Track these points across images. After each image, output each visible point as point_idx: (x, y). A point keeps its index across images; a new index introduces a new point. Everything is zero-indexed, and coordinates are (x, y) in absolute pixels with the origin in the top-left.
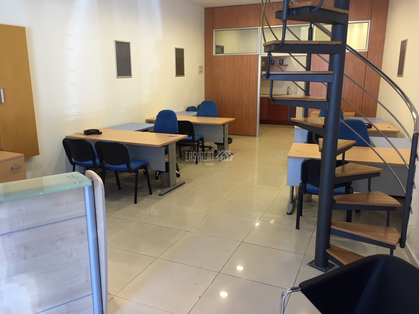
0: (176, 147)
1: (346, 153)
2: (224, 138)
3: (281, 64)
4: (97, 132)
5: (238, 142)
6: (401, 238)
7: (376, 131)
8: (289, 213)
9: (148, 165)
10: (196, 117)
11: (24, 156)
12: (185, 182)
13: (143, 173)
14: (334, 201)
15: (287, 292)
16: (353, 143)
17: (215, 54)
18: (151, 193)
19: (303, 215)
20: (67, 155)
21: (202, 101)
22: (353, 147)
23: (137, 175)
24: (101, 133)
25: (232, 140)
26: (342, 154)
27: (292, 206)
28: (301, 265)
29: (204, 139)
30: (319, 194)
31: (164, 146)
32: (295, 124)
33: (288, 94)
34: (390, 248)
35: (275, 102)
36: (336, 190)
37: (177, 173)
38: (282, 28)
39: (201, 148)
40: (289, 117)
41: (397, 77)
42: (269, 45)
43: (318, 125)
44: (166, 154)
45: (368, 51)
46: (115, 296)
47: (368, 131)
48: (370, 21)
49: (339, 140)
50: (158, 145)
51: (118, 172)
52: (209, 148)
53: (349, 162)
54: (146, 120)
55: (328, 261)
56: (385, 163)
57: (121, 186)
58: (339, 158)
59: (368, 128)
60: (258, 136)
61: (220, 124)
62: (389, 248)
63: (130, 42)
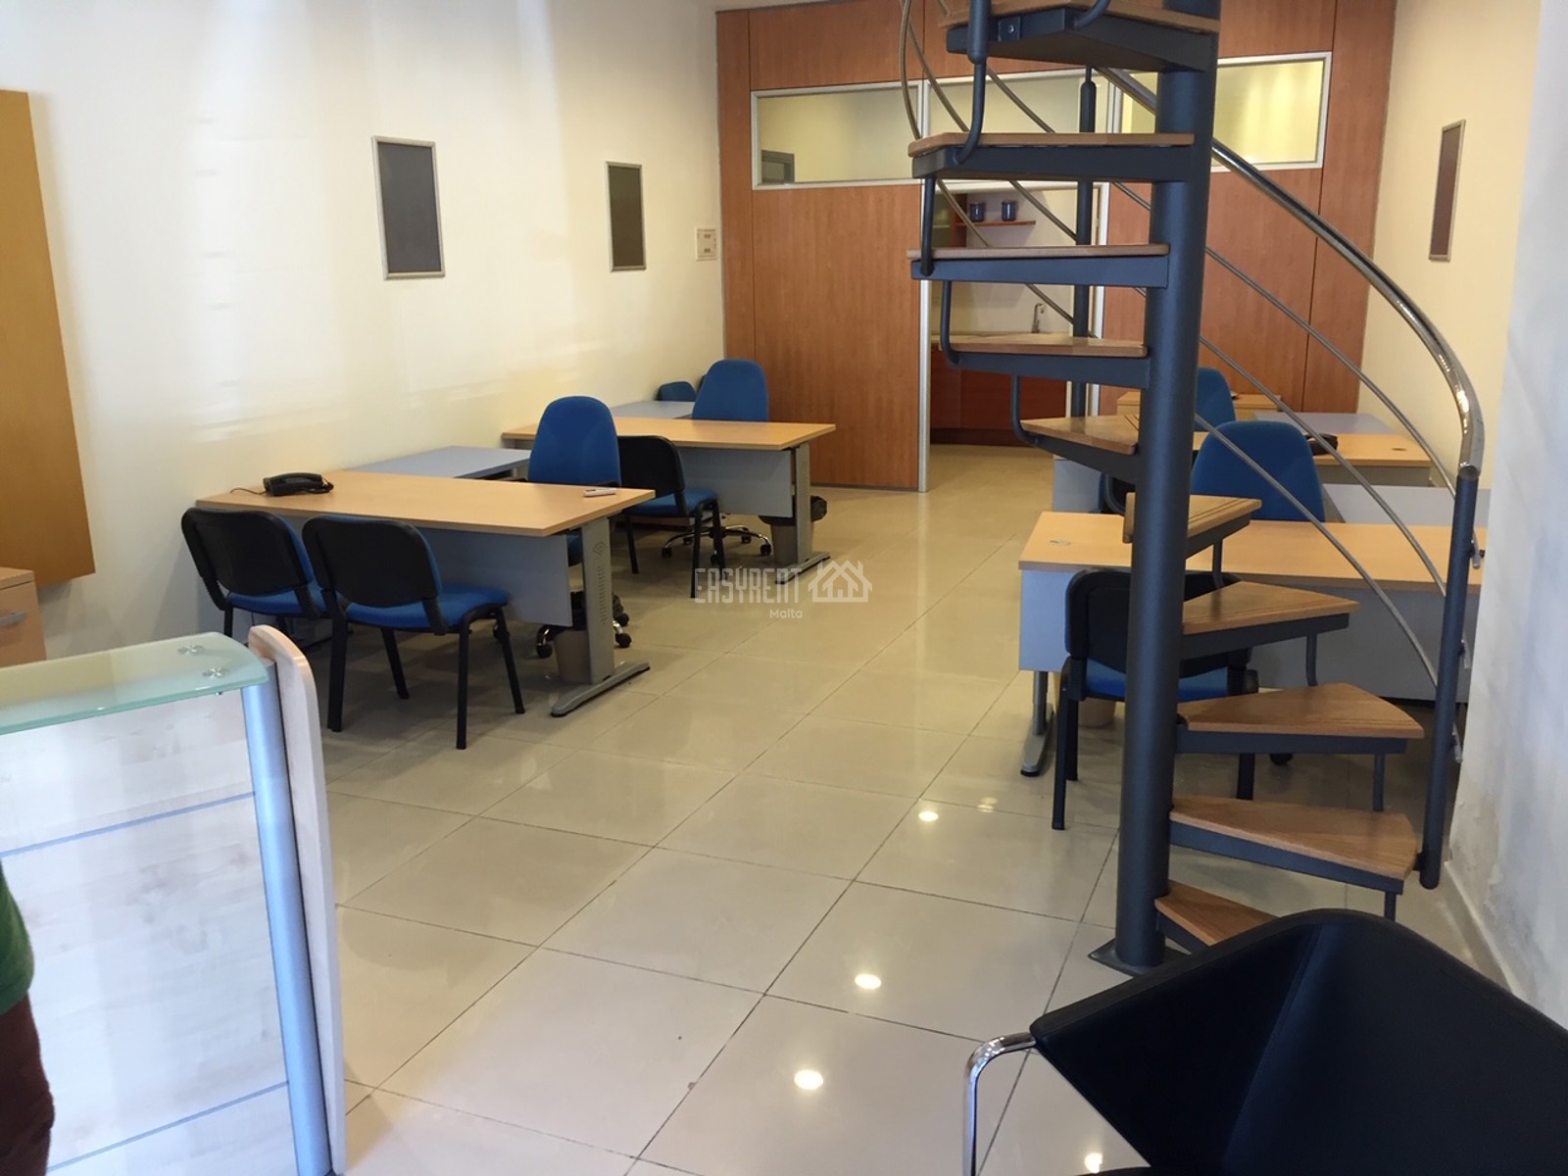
0: (611, 535)
1: (1228, 543)
2: (794, 499)
3: (1010, 218)
4: (314, 484)
5: (847, 512)
6: (1421, 854)
7: (1332, 463)
8: (1029, 771)
9: (505, 604)
10: (689, 422)
11: (33, 578)
12: (647, 664)
13: (492, 634)
14: (1179, 723)
15: (987, 1055)
16: (1249, 507)
17: (759, 185)
18: (520, 710)
19: (1079, 777)
20: (201, 572)
21: (716, 361)
22: (1252, 521)
23: (463, 643)
24: (330, 487)
25: (824, 504)
26: (1212, 547)
27: (1040, 744)
28: (1066, 959)
29: (723, 503)
30: (1126, 697)
31: (566, 532)
32: (1036, 441)
33: (1036, 330)
34: (1383, 890)
35: (961, 361)
36: (1186, 683)
37: (621, 631)
38: (972, 87)
39: (711, 536)
40: (1015, 418)
41: (1429, 261)
42: (929, 149)
43: (1118, 443)
44: (572, 563)
45: (1323, 169)
46: (377, 1088)
47: (1316, 463)
48: (1328, 55)
49: (1193, 498)
50: (543, 527)
51: (396, 633)
52: (743, 539)
53: (1239, 577)
54: (504, 434)
55: (1164, 942)
56: (1366, 579)
57: (409, 684)
58: (1199, 563)
59: (1315, 454)
60: (924, 490)
61: (778, 446)
62: (1379, 889)
63: (434, 144)
